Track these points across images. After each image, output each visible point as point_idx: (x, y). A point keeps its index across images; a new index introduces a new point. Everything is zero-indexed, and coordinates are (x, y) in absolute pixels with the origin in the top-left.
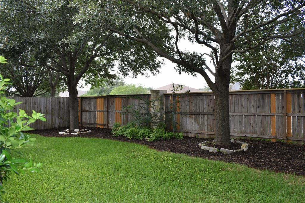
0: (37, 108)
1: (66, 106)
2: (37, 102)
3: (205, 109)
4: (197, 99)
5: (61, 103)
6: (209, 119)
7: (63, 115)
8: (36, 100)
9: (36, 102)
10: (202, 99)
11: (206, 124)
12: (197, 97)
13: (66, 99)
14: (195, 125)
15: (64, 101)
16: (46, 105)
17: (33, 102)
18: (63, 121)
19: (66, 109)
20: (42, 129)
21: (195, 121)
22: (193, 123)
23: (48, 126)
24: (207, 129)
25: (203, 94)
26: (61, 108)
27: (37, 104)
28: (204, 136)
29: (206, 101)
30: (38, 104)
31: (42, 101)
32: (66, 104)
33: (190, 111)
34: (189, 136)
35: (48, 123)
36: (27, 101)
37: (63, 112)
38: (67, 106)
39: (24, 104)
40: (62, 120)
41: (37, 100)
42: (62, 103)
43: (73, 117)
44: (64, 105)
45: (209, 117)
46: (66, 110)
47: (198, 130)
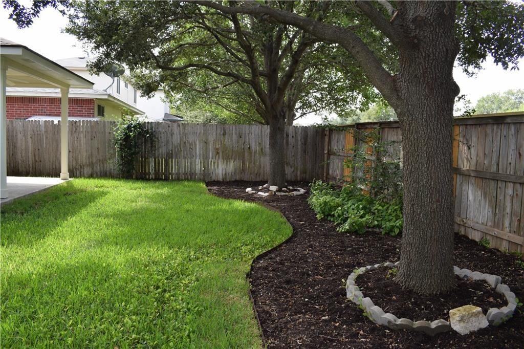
0: (244, 143)
1: (300, 143)
2: (244, 132)
3: (510, 164)
4: (494, 134)
5: (290, 136)
6: (517, 194)
7: (294, 158)
8: (242, 129)
9: (242, 134)
10: (505, 133)
11: (508, 210)
12: (495, 127)
13: (300, 131)
14: (484, 208)
15: (296, 133)
16: (260, 139)
17: (238, 132)
18: (293, 168)
19: (299, 147)
20: (253, 180)
21: (485, 198)
22: (480, 202)
23: (264, 176)
24: (510, 224)
25: (509, 120)
26: (290, 146)
27: (243, 137)
28: (501, 244)
29: (514, 141)
30: (245, 137)
31: (253, 132)
32: (299, 139)
33: (478, 170)
34: (470, 238)
35: (264, 171)
36: (226, 131)
37: (293, 154)
38: (302, 143)
39: (222, 136)
40: (291, 167)
41: (244, 130)
42: (293, 137)
43: (272, 163)
44: (297, 141)
45: (517, 191)
46: (299, 150)
47: (489, 224)
